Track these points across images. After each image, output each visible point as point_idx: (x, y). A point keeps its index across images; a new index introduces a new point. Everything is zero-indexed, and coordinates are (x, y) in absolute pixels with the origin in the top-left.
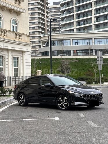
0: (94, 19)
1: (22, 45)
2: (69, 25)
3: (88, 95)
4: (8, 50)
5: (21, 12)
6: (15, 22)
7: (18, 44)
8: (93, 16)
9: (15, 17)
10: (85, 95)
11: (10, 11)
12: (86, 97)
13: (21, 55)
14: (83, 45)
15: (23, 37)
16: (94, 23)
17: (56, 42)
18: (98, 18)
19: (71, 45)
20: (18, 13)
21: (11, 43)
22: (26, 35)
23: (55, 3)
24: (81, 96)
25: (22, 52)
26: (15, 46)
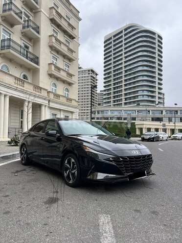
0: (124, 100)
1: (72, 107)
2: (109, 102)
3: (126, 159)
4: (60, 110)
5: (73, 84)
6: (67, 90)
7: (69, 106)
8: (123, 97)
9: (67, 86)
10: (118, 158)
11: (64, 82)
12: (121, 162)
13: (71, 115)
14: (116, 114)
15: (73, 101)
16: (123, 102)
17: (100, 112)
18: (126, 99)
19: (109, 114)
20: (70, 84)
21: (62, 105)
22: (75, 100)
23: (101, 91)
24: (108, 160)
25: (72, 112)
26: (66, 107)
